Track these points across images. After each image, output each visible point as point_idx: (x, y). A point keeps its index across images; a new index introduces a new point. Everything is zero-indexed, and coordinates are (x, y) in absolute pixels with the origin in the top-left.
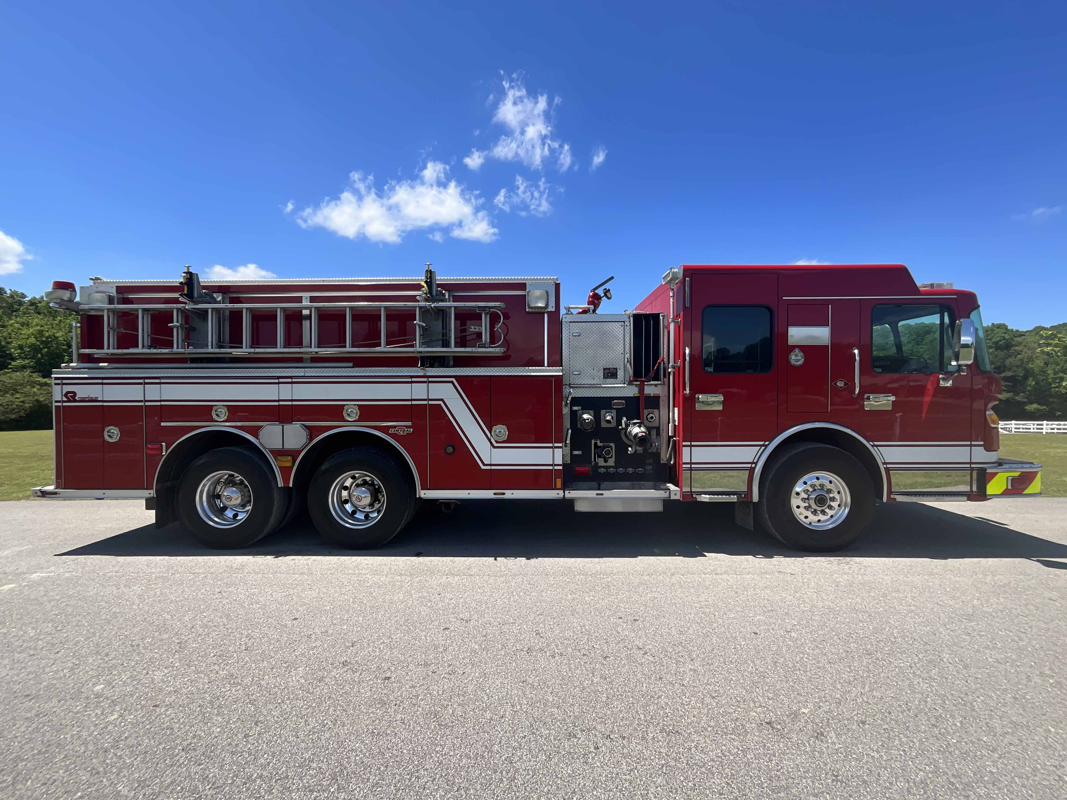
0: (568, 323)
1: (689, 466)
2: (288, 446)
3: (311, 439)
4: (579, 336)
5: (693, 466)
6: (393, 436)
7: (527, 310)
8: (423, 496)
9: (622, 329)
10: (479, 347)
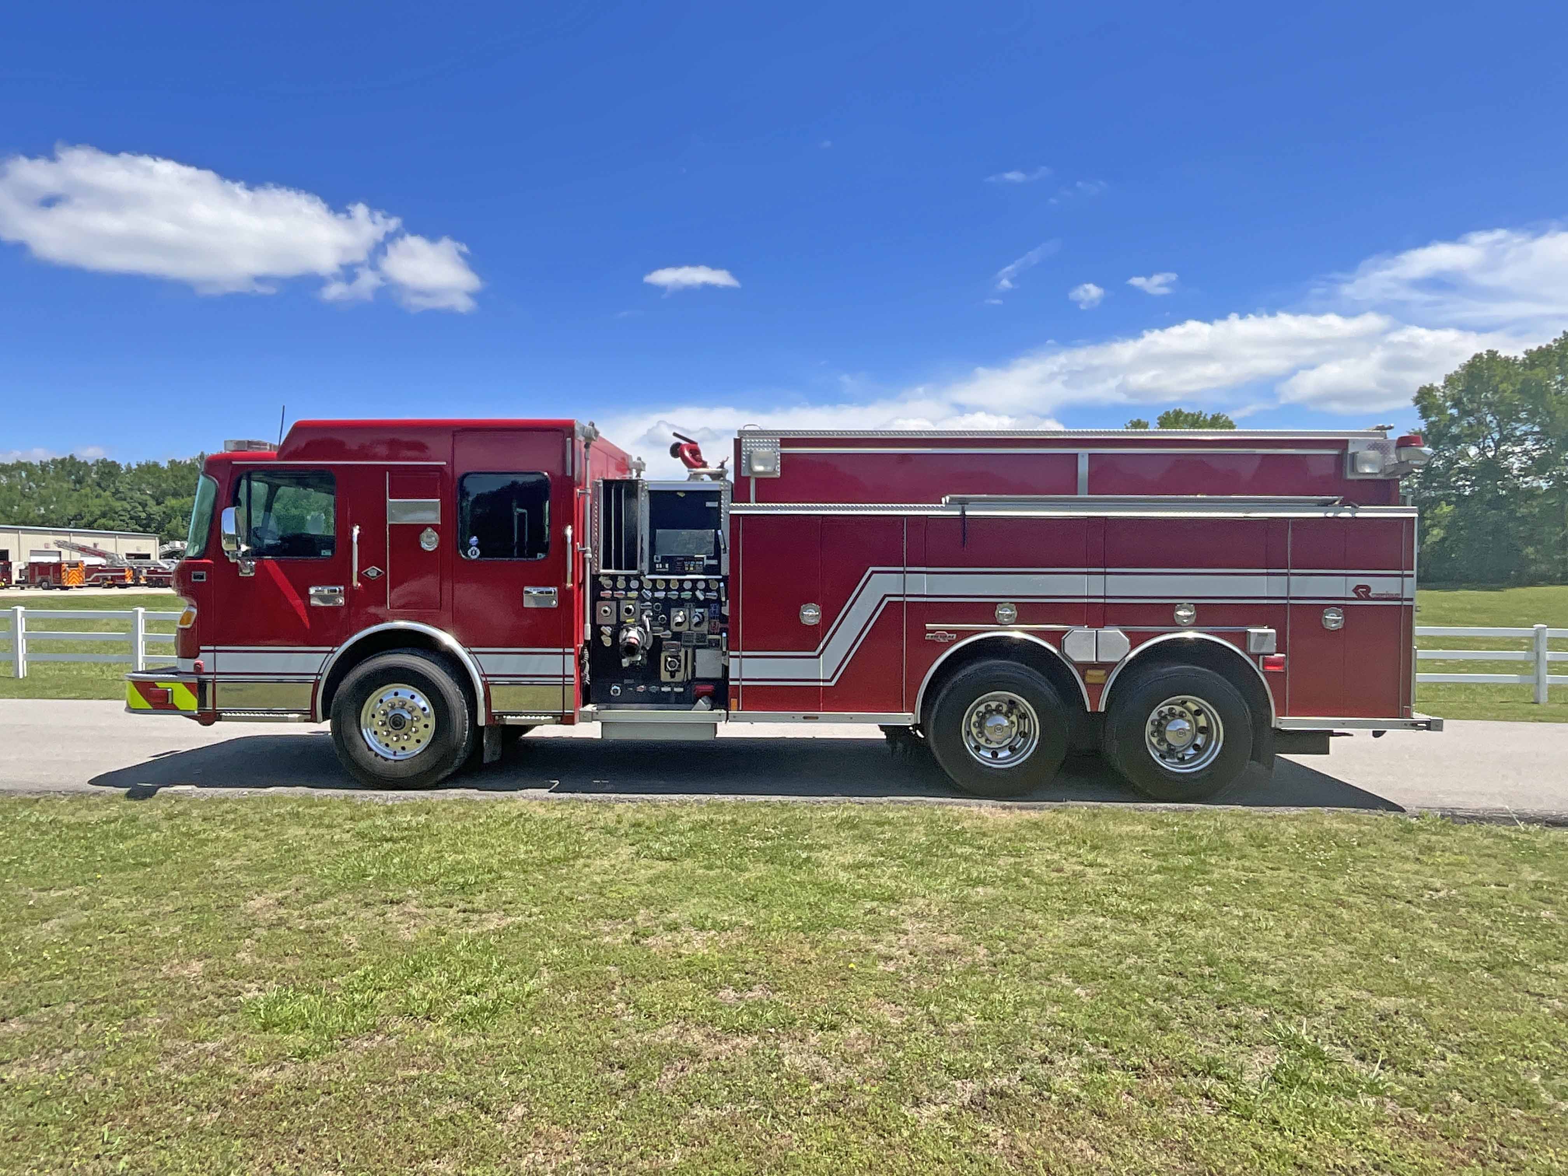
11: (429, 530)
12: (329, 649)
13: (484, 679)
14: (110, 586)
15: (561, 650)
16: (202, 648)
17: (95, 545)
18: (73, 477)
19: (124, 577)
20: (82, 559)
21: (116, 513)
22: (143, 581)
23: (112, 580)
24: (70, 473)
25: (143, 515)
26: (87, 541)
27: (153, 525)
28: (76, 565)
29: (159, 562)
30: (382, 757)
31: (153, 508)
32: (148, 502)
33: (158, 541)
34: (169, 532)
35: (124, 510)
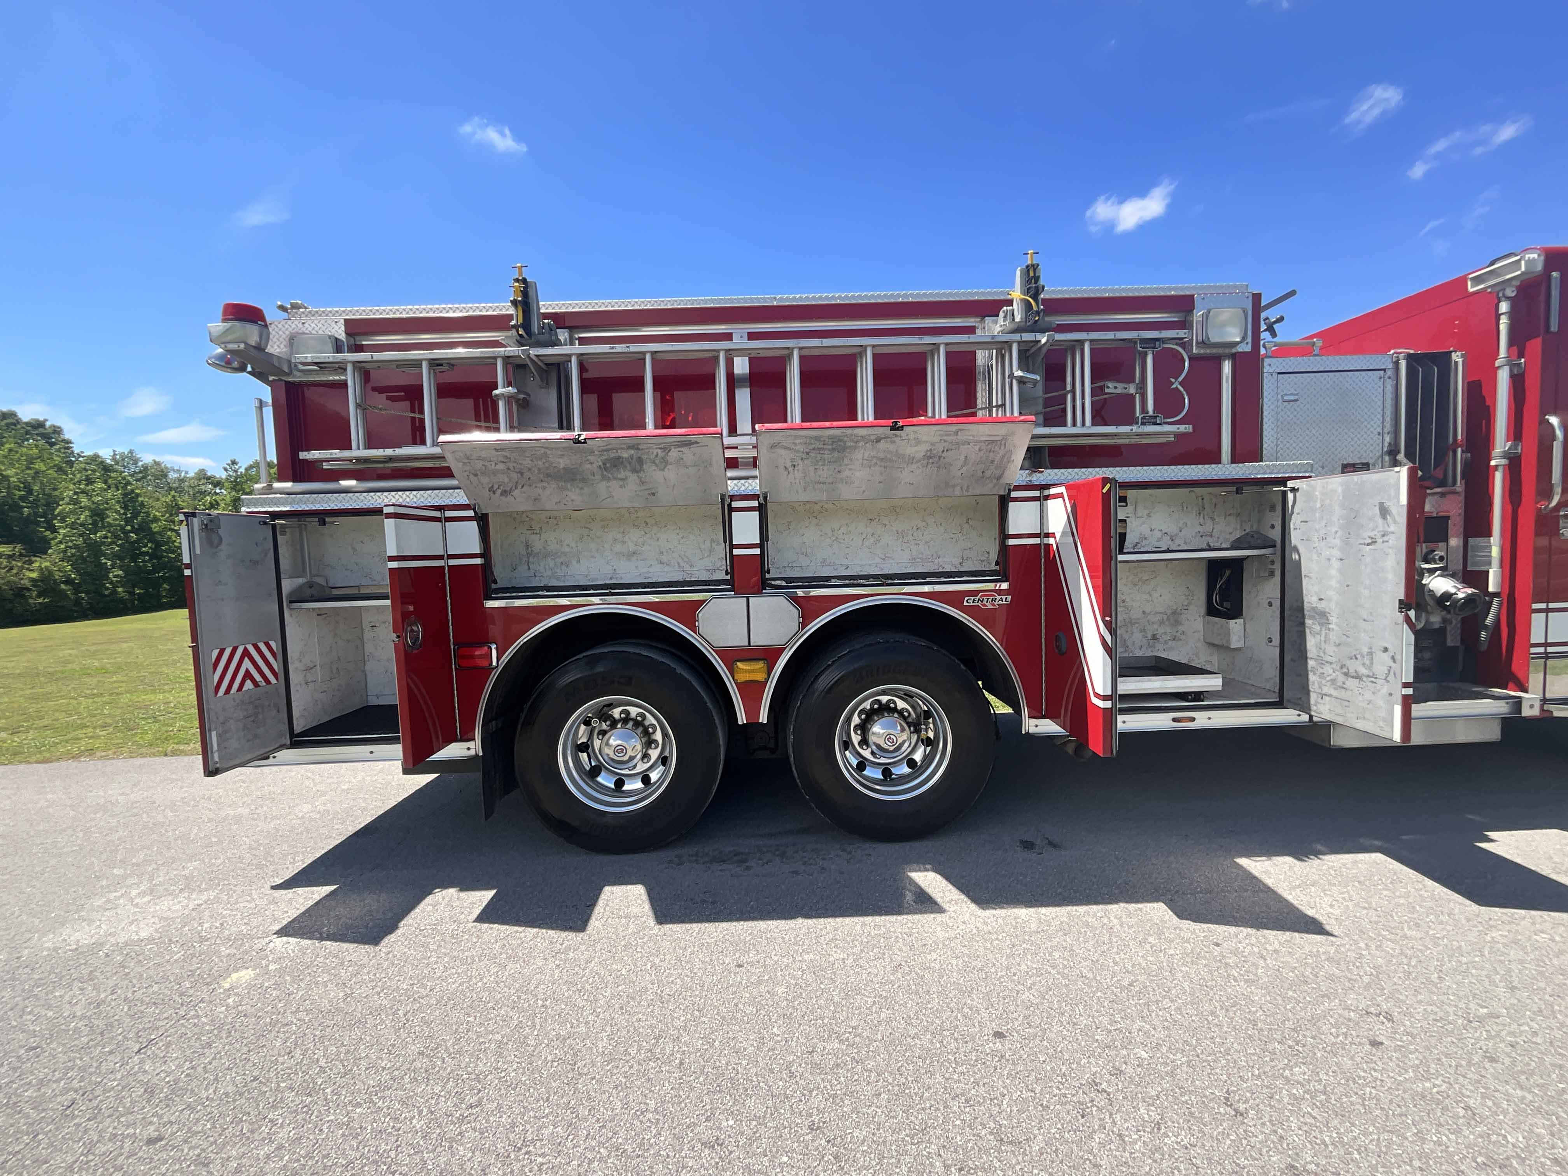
0: (1275, 375)
1: (1542, 650)
2: (757, 641)
3: (804, 625)
4: (1296, 400)
5: (1550, 649)
6: (970, 611)
7: (1194, 351)
8: (1032, 730)
9: (1380, 384)
10: (1143, 424)
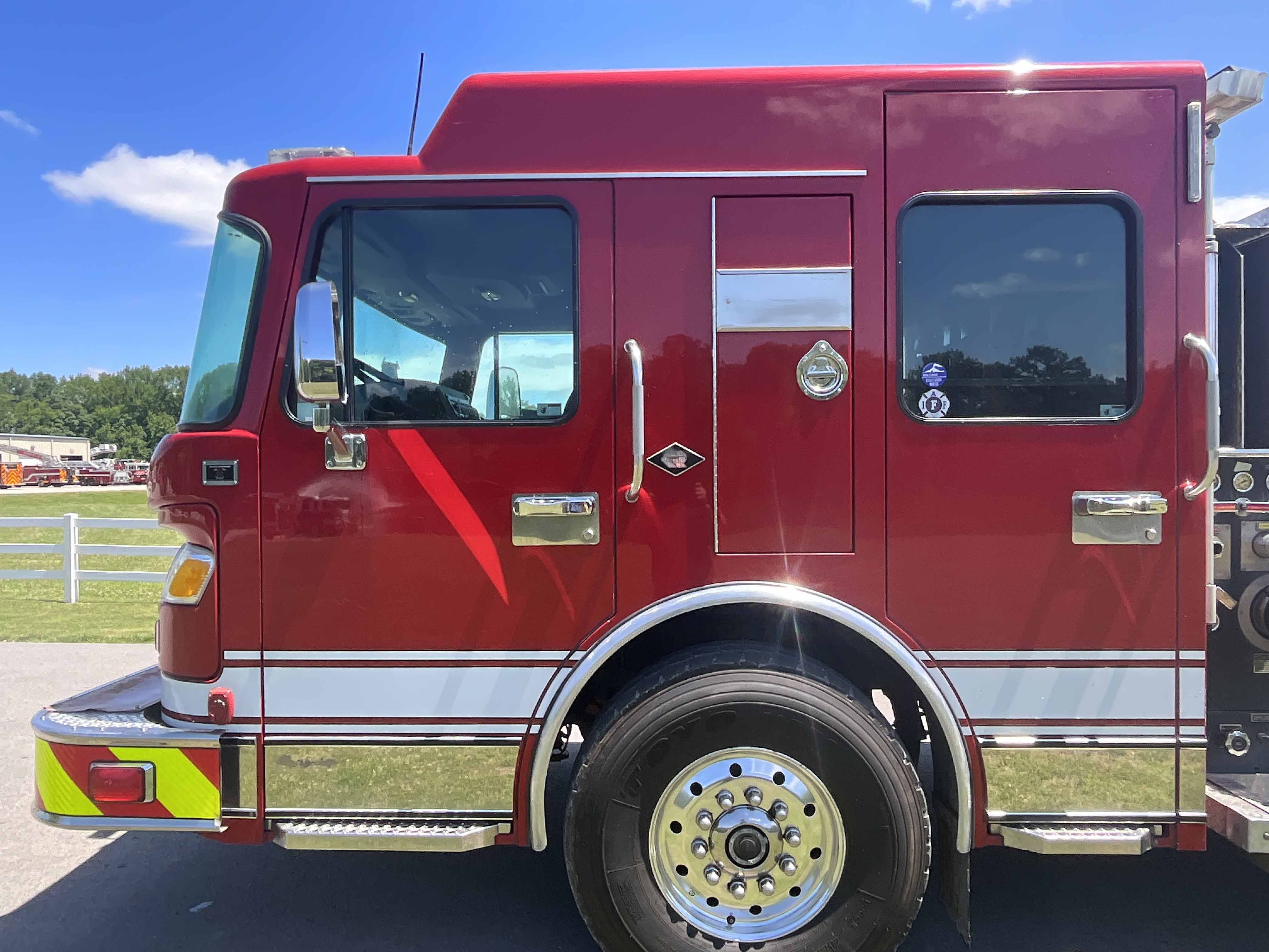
11: (823, 345)
12: (561, 655)
13: (967, 731)
14: (46, 485)
15: (1169, 655)
16: (229, 655)
17: (32, 448)
18: (14, 389)
19: (58, 477)
20: (21, 460)
21: (52, 421)
22: (76, 481)
23: (47, 479)
24: (11, 385)
25: (76, 422)
26: (25, 445)
27: (85, 431)
28: (15, 466)
29: (90, 462)
30: (706, 936)
31: (85, 416)
32: (81, 410)
33: (89, 444)
34: (99, 436)
35: (58, 418)
